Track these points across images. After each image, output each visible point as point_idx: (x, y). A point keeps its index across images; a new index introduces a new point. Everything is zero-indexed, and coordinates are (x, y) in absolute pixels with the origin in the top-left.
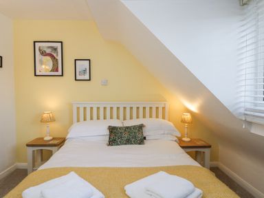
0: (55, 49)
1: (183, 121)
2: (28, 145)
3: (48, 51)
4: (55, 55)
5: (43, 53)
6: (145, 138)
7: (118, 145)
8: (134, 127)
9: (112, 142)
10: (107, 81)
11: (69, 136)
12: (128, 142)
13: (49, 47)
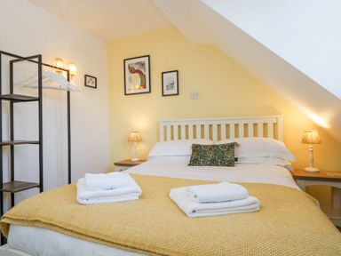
0: (143, 64)
1: (305, 141)
2: (116, 164)
3: (136, 68)
4: (143, 71)
5: (132, 71)
6: (236, 160)
7: (200, 165)
8: (223, 146)
9: (194, 162)
10: (197, 94)
11: (150, 155)
12: (213, 163)
13: (137, 64)
